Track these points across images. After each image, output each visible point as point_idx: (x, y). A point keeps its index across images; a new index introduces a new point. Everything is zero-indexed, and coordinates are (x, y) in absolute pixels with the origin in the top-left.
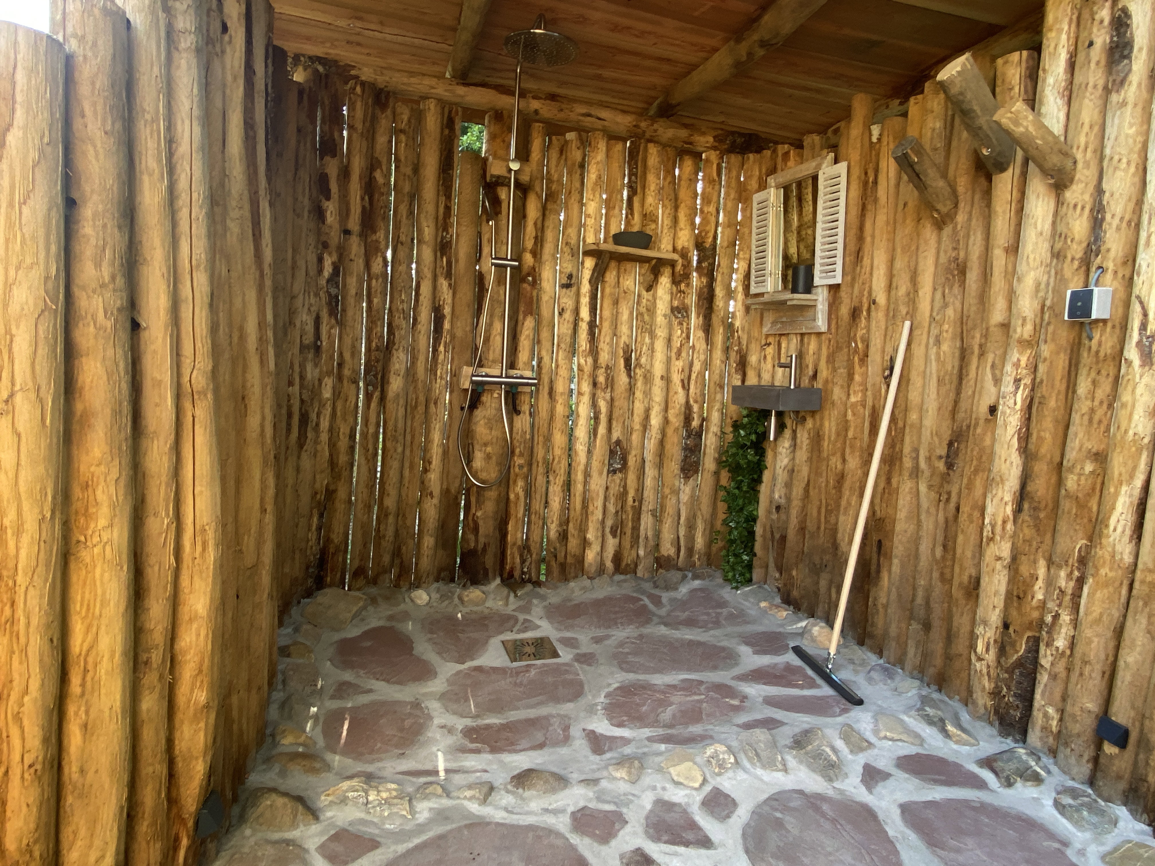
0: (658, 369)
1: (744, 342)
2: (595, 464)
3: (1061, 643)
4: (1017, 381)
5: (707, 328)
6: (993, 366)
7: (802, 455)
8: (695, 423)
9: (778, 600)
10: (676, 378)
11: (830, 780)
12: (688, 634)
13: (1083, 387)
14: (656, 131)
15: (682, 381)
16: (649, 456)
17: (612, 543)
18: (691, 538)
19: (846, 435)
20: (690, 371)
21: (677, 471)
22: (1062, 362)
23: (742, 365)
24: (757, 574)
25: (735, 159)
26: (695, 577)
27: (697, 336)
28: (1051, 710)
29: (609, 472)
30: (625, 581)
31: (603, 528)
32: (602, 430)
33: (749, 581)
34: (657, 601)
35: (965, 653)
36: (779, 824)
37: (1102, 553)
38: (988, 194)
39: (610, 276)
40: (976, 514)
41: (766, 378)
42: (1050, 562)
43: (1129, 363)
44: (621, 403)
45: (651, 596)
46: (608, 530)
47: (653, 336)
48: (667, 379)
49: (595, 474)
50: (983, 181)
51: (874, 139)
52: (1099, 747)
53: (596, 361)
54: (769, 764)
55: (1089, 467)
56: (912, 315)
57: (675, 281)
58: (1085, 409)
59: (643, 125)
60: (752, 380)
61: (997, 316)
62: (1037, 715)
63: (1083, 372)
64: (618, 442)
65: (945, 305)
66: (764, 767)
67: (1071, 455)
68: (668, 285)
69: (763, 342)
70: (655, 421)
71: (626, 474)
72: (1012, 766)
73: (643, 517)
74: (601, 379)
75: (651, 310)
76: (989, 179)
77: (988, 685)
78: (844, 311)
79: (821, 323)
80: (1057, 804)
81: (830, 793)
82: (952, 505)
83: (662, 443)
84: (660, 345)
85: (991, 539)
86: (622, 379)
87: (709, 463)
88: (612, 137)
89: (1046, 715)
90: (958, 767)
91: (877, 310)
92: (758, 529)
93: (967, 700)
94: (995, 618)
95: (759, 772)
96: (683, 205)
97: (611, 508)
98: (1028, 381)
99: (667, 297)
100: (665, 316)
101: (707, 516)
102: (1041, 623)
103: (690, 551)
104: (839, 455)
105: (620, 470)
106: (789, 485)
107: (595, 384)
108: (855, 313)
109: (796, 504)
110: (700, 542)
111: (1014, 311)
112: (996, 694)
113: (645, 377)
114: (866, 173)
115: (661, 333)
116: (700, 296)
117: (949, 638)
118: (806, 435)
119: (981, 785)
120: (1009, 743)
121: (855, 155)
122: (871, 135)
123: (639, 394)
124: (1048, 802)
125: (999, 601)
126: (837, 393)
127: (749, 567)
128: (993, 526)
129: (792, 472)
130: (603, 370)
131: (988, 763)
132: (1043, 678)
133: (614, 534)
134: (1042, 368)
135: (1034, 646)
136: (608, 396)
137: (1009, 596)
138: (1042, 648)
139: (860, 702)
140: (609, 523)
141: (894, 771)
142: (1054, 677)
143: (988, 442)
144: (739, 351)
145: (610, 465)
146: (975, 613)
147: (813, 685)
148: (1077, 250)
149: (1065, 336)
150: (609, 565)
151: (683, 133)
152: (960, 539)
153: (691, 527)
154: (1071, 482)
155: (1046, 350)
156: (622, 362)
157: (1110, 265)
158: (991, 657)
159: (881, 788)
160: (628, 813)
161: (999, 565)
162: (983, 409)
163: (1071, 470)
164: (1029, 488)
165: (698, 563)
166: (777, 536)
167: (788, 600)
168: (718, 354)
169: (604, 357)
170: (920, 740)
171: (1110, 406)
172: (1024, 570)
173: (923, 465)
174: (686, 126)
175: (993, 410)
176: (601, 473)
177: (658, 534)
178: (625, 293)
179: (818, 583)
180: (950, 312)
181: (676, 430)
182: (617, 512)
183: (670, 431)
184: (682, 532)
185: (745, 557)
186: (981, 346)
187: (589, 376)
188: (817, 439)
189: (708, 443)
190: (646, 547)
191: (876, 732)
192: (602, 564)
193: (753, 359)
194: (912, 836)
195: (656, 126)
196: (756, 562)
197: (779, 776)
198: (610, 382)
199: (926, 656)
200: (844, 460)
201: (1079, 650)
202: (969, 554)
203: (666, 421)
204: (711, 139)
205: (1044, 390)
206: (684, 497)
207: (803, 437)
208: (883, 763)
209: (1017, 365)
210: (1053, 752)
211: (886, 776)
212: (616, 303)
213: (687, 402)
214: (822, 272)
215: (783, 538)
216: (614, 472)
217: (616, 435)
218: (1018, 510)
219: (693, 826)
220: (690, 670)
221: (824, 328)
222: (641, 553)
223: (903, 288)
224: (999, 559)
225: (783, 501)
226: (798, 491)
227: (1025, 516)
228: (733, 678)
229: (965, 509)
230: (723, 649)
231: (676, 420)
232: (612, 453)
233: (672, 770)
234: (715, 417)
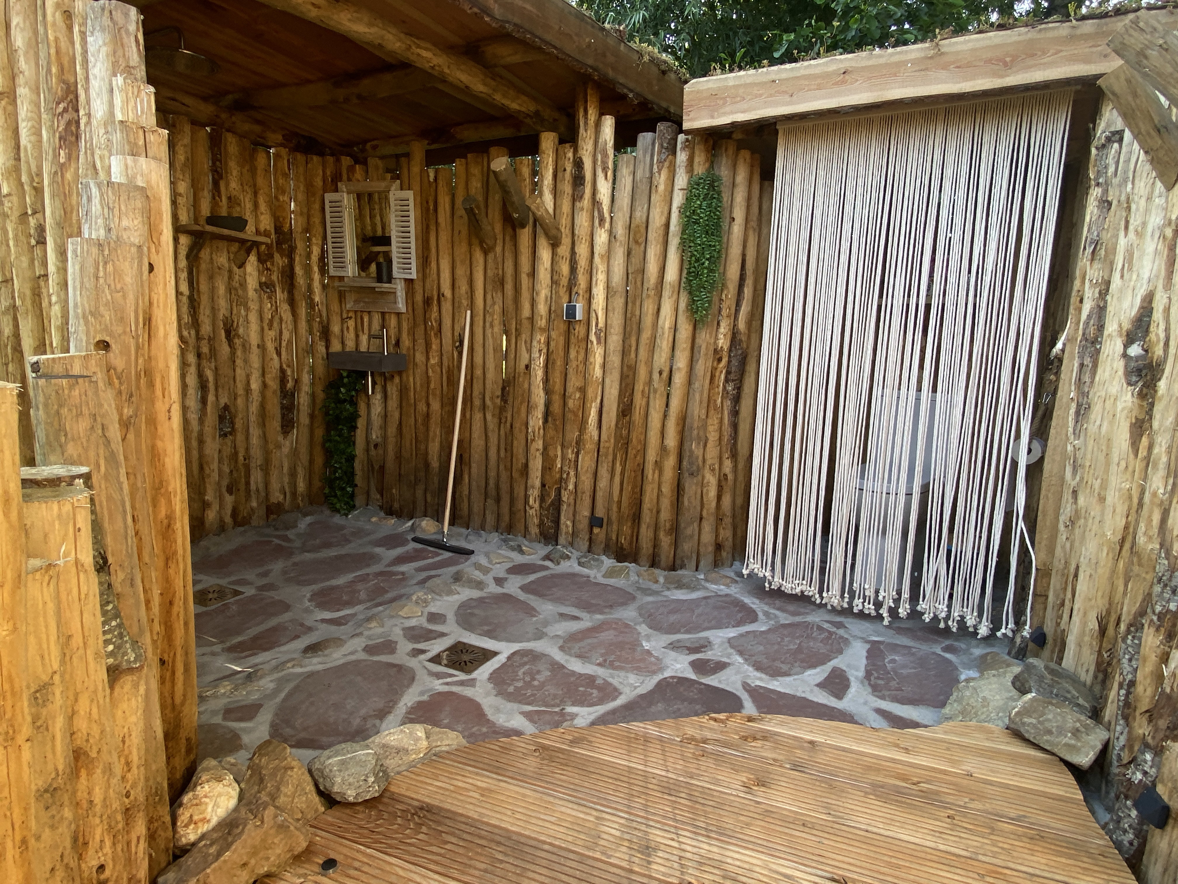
0: (254, 339)
1: (324, 314)
2: (208, 430)
3: (571, 487)
4: (540, 351)
5: (292, 302)
6: (526, 342)
7: (393, 403)
8: (290, 385)
9: (382, 514)
10: (270, 347)
11: (482, 589)
12: (333, 552)
13: (573, 354)
14: (234, 123)
15: (276, 348)
16: (253, 418)
17: (229, 500)
18: (294, 485)
19: (428, 387)
20: (281, 339)
21: (279, 429)
22: (562, 340)
23: (326, 334)
24: (359, 500)
25: (300, 157)
26: (305, 515)
27: (285, 310)
28: (569, 523)
29: (220, 436)
30: (245, 531)
31: (220, 487)
32: (211, 398)
33: (353, 507)
34: (286, 539)
35: (522, 507)
36: (472, 614)
37: (586, 437)
38: (515, 238)
39: (205, 254)
40: (523, 428)
41: (350, 345)
42: (563, 446)
43: (592, 342)
44: (225, 370)
45: (278, 537)
46: (224, 490)
47: (247, 309)
48: (262, 347)
49: (208, 440)
50: (509, 230)
51: (432, 179)
52: (591, 532)
53: (197, 332)
54: (450, 593)
55: (578, 395)
56: (472, 306)
57: (261, 260)
58: (574, 366)
59: (224, 116)
60: (336, 347)
61: (526, 312)
62: (563, 527)
63: (572, 346)
64: (226, 408)
65: (494, 303)
66: (447, 595)
67: (570, 390)
68: (256, 263)
69: (345, 316)
70: (255, 386)
71: (235, 436)
72: (557, 555)
73: (253, 471)
74: (205, 350)
75: (243, 284)
76: (514, 230)
77: (536, 521)
78: (419, 298)
79: (401, 306)
80: (580, 564)
81: (485, 595)
82: (508, 425)
83: (263, 406)
84: (253, 317)
85: (533, 440)
86: (225, 349)
87: (304, 419)
88: (195, 123)
89: (567, 526)
90: (534, 564)
91: (446, 300)
92: (357, 465)
93: (526, 533)
94: (538, 483)
95: (446, 598)
96: (261, 192)
97: (226, 469)
98: (545, 351)
99: (255, 274)
100: (255, 290)
101: (306, 464)
102: (561, 478)
103: (294, 494)
104: (424, 401)
105: (231, 433)
106: (384, 427)
107: (199, 356)
108: (427, 302)
109: (392, 441)
110: (301, 486)
111: (535, 311)
112: (541, 524)
113: (244, 346)
114: (427, 202)
115: (254, 306)
116: (283, 273)
117: (512, 501)
118: (395, 388)
119: (547, 568)
120: (550, 548)
121: (417, 188)
122: (428, 176)
123: (239, 362)
124: (576, 565)
125: (539, 474)
126: (420, 357)
127: (352, 496)
128: (534, 433)
129: (385, 416)
130: (206, 341)
131: (547, 557)
132: (564, 507)
133: (230, 491)
134: (553, 344)
135: (559, 491)
136: (213, 365)
137: (544, 469)
138: (563, 491)
139: (472, 552)
140: (225, 483)
141: (507, 576)
142: (569, 505)
143: (526, 386)
144: (321, 322)
145: (221, 429)
146: (526, 483)
147: (438, 555)
148: (564, 281)
149: (563, 327)
150: (228, 519)
151: (257, 128)
152: (515, 443)
153: (293, 474)
154: (571, 403)
155: (554, 334)
156: (223, 333)
157: (581, 292)
158: (537, 505)
159: (506, 585)
160: (393, 638)
161: (538, 454)
162: (523, 366)
163: (570, 397)
164: (551, 409)
165: (301, 504)
166: (376, 467)
167: (390, 512)
168: (303, 325)
169: (206, 329)
170: (512, 560)
171: (585, 364)
172: (551, 453)
173: (488, 402)
174: (258, 122)
175: (527, 367)
176: (214, 438)
177: (267, 484)
178: (219, 268)
179: (414, 493)
180: (497, 307)
181: (274, 392)
182: (231, 471)
183: (269, 394)
184: (286, 480)
185: (349, 489)
186: (516, 329)
187: (194, 348)
188: (403, 391)
189: (302, 400)
190: (258, 498)
191: (490, 562)
192: (222, 520)
193: (336, 328)
194: (531, 597)
195: (234, 119)
196: (357, 490)
197: (456, 597)
198: (213, 352)
199: (499, 517)
200: (428, 405)
201: (580, 487)
202: (521, 451)
203: (265, 385)
204: (281, 137)
205: (554, 356)
206: (286, 450)
207: (393, 390)
208: (502, 574)
209: (539, 342)
210: (571, 544)
211: (506, 579)
212: (211, 278)
213: (281, 367)
214: (399, 268)
215: (382, 468)
216: (225, 435)
217: (224, 400)
218: (546, 421)
219: (431, 631)
220: (353, 571)
221: (404, 310)
222: (254, 504)
223: (463, 288)
224: (538, 450)
225: (380, 440)
226: (392, 430)
227: (550, 424)
228: (386, 566)
229: (517, 425)
230: (364, 554)
231: (273, 385)
232: (221, 418)
233: (400, 613)
234: (306, 378)
